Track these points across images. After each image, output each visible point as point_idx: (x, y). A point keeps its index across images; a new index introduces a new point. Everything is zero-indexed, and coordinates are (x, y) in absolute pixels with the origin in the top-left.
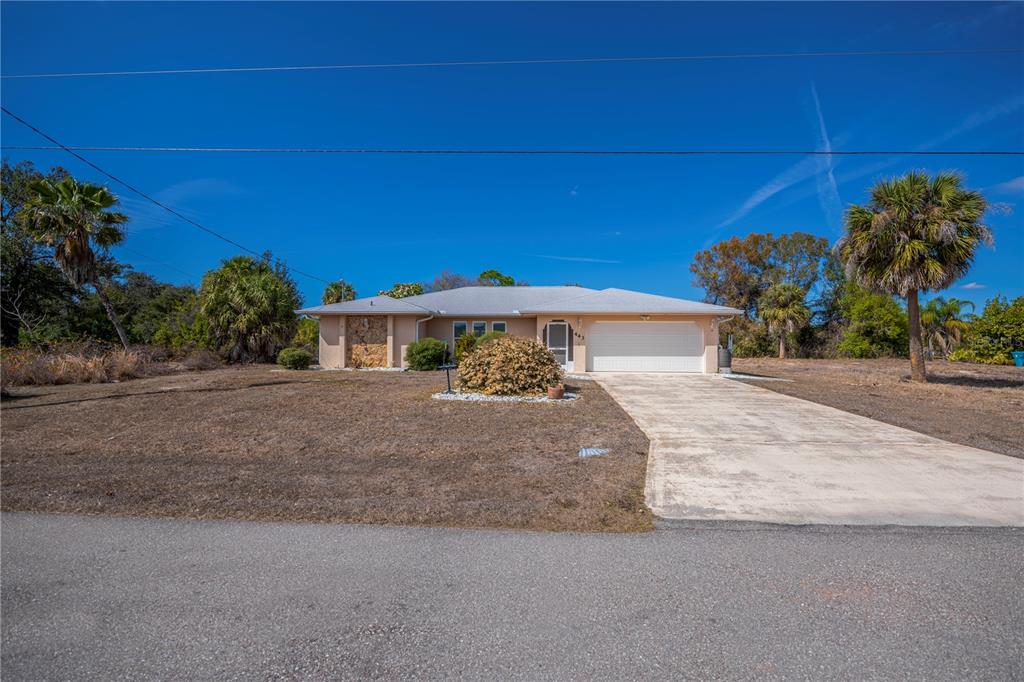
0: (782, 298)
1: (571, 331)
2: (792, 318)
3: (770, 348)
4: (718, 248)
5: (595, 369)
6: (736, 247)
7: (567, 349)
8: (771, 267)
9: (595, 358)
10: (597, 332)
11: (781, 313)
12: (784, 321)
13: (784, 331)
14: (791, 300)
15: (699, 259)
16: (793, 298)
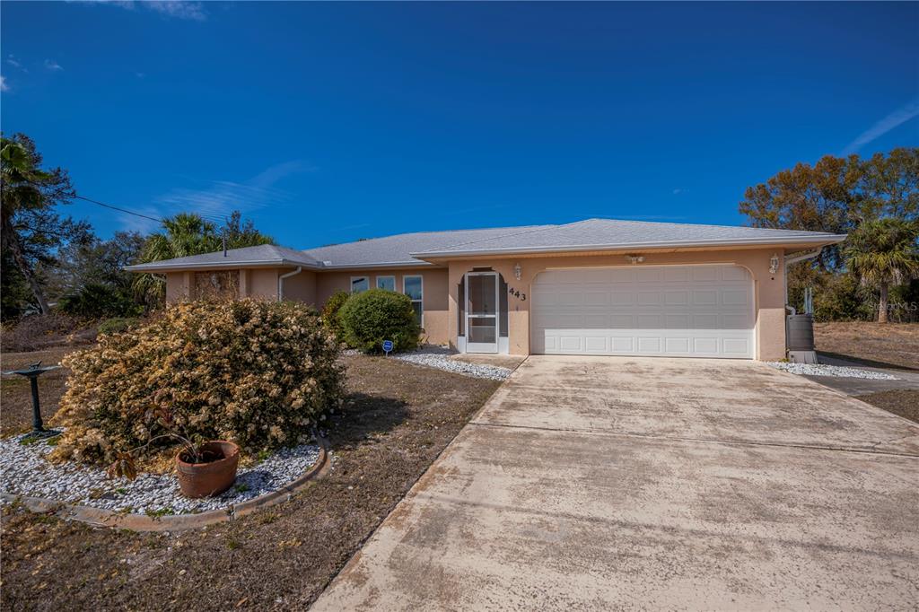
0: (883, 239)
1: (503, 286)
2: (900, 266)
3: (860, 308)
4: (777, 180)
5: (546, 352)
6: (805, 175)
7: (497, 316)
8: (860, 198)
9: (547, 332)
10: (552, 287)
11: (881, 259)
12: (887, 270)
13: (885, 285)
14: (897, 241)
15: (751, 196)
16: (901, 236)
